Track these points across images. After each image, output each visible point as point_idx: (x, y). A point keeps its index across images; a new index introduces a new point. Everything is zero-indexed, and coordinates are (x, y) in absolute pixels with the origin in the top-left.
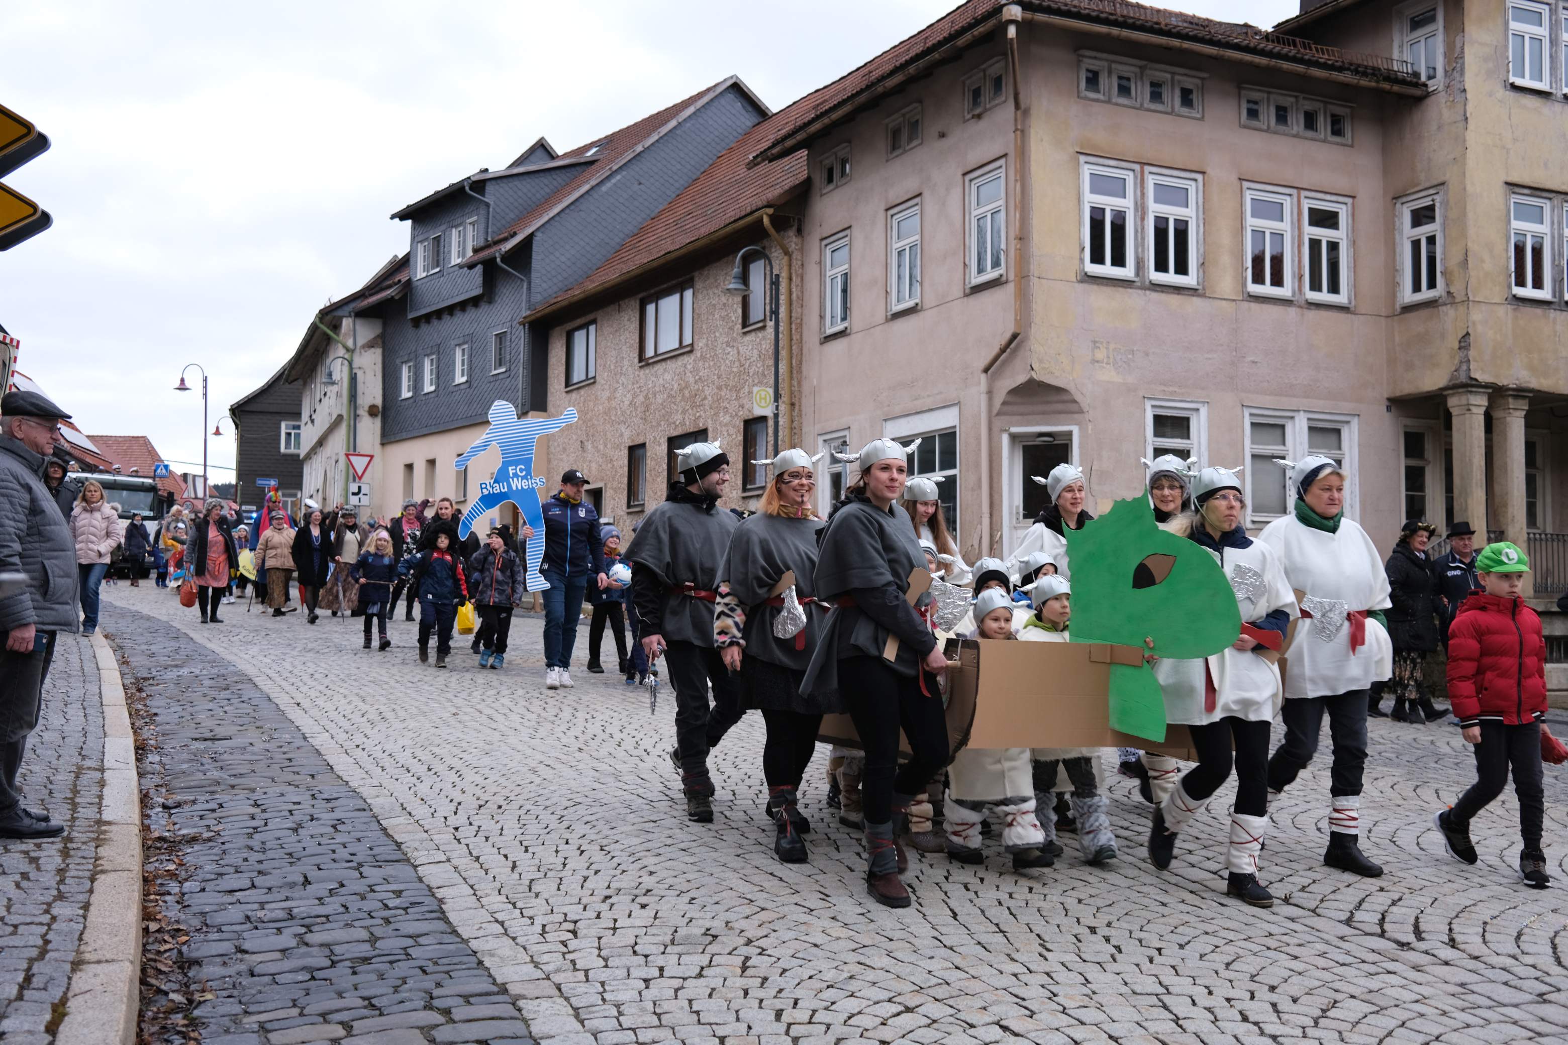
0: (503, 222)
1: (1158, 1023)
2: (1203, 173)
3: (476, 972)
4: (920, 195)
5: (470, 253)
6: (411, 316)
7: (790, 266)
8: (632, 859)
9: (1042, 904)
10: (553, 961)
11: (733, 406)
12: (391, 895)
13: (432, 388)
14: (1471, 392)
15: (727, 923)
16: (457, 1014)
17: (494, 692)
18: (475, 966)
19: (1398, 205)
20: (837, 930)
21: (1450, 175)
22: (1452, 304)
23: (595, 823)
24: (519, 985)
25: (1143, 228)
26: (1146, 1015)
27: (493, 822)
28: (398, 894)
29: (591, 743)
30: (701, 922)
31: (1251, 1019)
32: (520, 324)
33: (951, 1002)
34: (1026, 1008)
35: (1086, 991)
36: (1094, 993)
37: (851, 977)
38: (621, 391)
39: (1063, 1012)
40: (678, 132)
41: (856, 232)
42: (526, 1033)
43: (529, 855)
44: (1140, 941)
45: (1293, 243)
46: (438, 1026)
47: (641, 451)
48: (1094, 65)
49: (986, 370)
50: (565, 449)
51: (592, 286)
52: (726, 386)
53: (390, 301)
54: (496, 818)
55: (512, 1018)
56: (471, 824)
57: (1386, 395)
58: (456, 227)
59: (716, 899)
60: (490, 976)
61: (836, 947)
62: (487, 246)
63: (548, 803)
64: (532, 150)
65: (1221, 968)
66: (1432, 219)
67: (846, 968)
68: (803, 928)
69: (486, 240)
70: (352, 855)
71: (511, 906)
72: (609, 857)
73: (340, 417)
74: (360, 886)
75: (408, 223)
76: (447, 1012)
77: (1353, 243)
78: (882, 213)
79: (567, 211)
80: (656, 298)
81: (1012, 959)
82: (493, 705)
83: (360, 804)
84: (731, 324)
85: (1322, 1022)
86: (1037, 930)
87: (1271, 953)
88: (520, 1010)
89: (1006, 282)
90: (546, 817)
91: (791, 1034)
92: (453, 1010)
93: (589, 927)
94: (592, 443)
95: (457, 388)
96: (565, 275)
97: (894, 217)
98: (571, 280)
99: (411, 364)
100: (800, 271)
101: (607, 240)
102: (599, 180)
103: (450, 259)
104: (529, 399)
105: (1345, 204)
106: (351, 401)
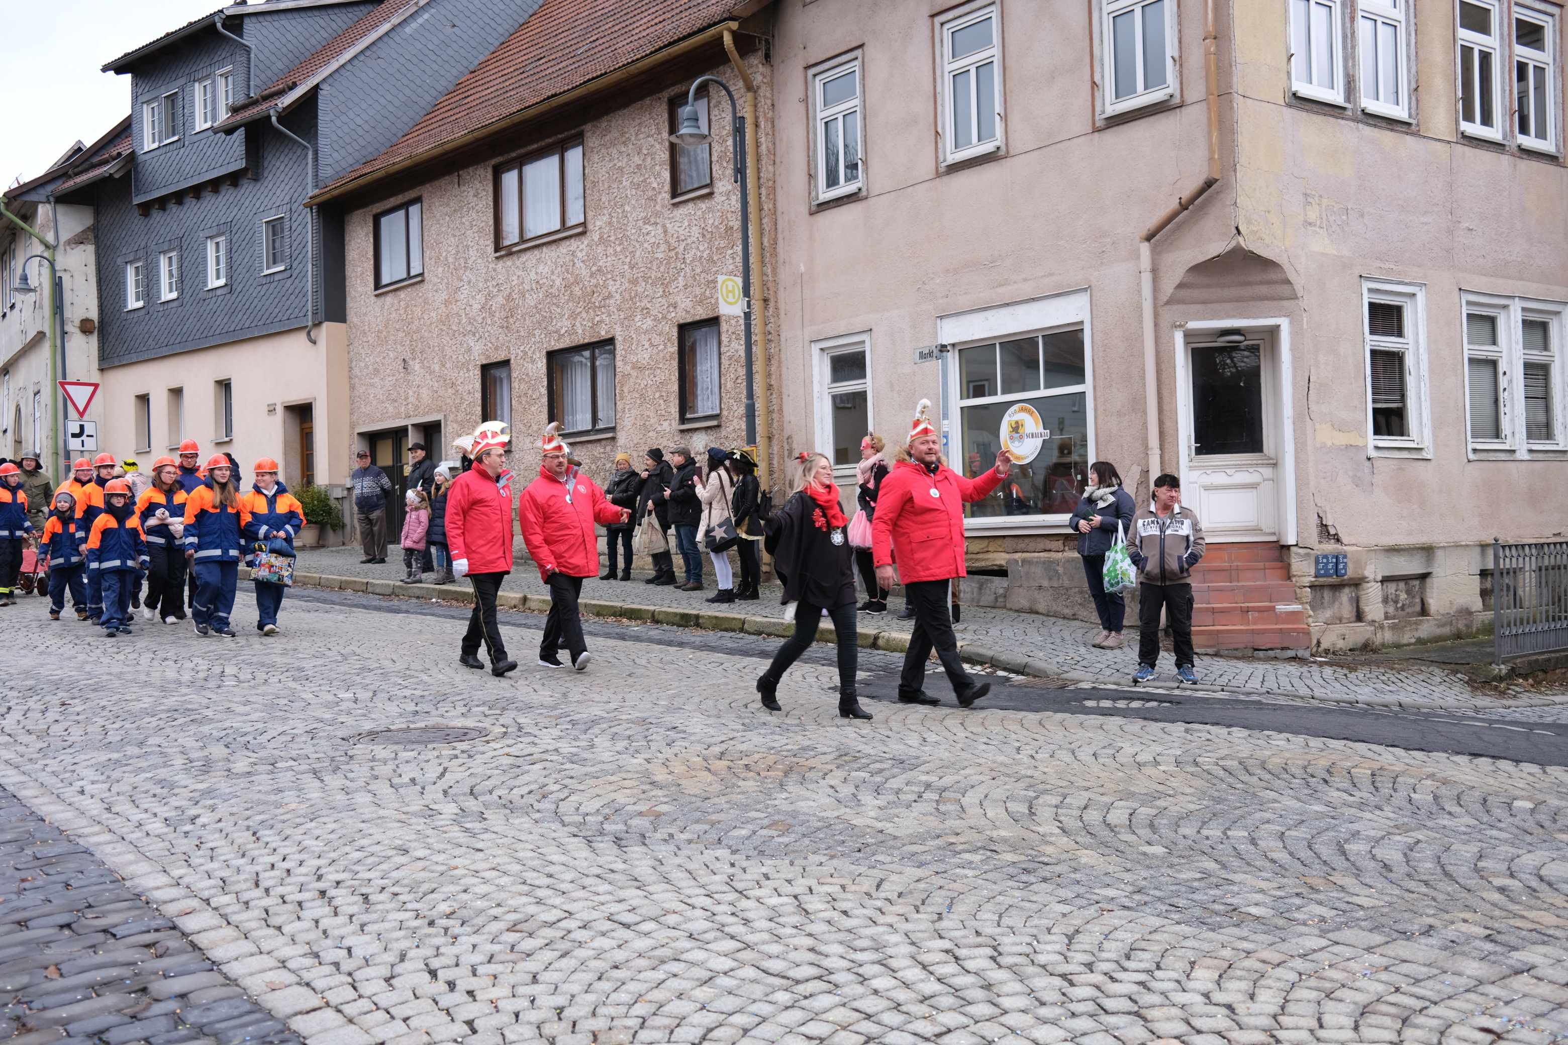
0: (269, 73)
5: (223, 116)
6: (136, 201)
7: (757, 106)
11: (658, 306)
13: (174, 295)
25: (1353, 34)
32: (305, 206)
38: (465, 291)
41: (872, 51)
45: (1501, 65)
47: (501, 373)
49: (1149, 238)
50: (377, 371)
52: (646, 279)
53: (108, 180)
58: (200, 80)
62: (254, 103)
69: (248, 95)
73: (41, 335)
75: (128, 77)
77: (1561, 70)
79: (362, 58)
80: (520, 163)
84: (650, 193)
89: (1182, 106)
94: (422, 362)
95: (210, 294)
96: (363, 143)
97: (946, 26)
98: (370, 149)
99: (140, 264)
100: (770, 115)
101: (414, 98)
102: (403, 18)
103: (193, 122)
104: (321, 305)
105: (1552, 15)
106: (55, 314)
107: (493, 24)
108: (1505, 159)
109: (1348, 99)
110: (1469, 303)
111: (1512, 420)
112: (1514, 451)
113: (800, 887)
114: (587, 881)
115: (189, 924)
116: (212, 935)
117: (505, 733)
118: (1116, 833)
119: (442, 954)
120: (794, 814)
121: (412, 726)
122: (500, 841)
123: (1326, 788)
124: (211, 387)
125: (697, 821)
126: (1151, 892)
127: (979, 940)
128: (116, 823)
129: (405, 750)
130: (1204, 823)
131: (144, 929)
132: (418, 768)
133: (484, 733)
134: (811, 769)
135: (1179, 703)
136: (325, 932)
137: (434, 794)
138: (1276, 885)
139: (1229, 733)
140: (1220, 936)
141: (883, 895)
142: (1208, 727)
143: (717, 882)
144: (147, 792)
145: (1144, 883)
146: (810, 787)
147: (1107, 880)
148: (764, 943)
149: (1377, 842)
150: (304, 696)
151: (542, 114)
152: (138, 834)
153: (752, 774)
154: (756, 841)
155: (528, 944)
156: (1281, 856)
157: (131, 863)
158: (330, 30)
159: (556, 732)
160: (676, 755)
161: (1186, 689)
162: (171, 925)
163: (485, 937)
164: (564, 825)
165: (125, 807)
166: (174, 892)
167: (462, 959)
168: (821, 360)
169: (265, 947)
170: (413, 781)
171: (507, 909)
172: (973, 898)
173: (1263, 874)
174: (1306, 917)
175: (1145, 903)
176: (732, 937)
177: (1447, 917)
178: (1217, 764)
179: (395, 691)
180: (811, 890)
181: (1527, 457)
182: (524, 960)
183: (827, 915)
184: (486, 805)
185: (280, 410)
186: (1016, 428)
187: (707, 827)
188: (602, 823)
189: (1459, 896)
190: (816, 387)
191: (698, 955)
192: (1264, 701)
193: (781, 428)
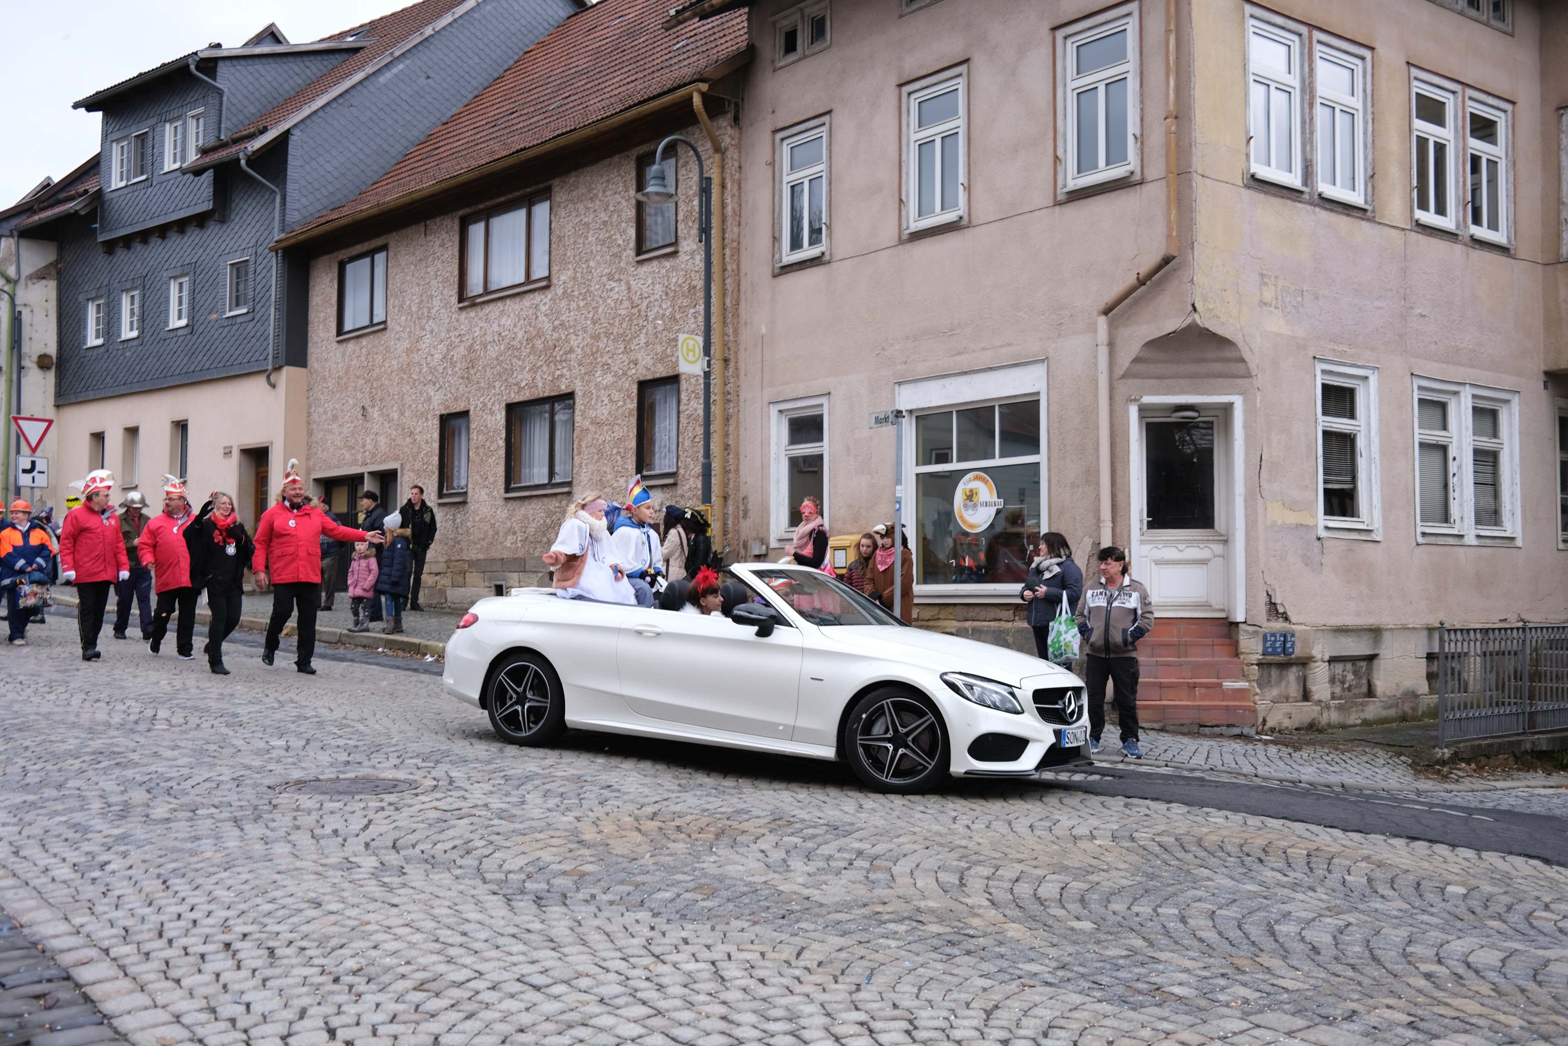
0: (241, 117)
2: (1372, 49)
4: (967, 61)
5: (192, 157)
6: (101, 238)
7: (722, 168)
11: (619, 363)
13: (135, 334)
19: (1565, 118)
25: (1311, 119)
32: (271, 250)
38: (427, 340)
41: (839, 117)
45: (1457, 158)
47: (461, 422)
49: (1106, 312)
50: (335, 418)
51: (388, 198)
52: (608, 335)
53: (72, 216)
57: (1543, 368)
58: (171, 121)
62: (223, 145)
69: (219, 138)
75: (99, 114)
77: (1513, 164)
78: (891, 93)
79: (334, 105)
80: (487, 215)
84: (615, 250)
89: (1142, 183)
94: (381, 409)
95: (171, 335)
96: (332, 189)
97: (913, 96)
98: (339, 196)
99: (101, 301)
100: (737, 176)
101: (386, 147)
102: (377, 67)
103: (163, 162)
104: (282, 349)
105: (1505, 111)
106: (13, 348)
107: (467, 77)
108: (1458, 249)
109: (1305, 183)
110: (1420, 388)
111: (1461, 505)
112: (1462, 536)
113: (718, 953)
114: (501, 941)
115: (84, 975)
116: (107, 987)
117: (436, 786)
118: (1046, 907)
119: (344, 1013)
120: (721, 879)
121: (342, 776)
122: (416, 897)
123: (1262, 868)
124: (167, 428)
125: (622, 882)
126: (1076, 969)
127: (896, 1012)
128: (21, 867)
129: (331, 800)
130: (1135, 899)
131: (36, 979)
132: (342, 820)
133: (413, 786)
134: (743, 832)
135: (1121, 777)
136: (225, 986)
137: (355, 846)
138: (1201, 965)
139: (1168, 809)
140: (1140, 1017)
141: (802, 964)
142: (1148, 802)
143: (634, 945)
144: (58, 836)
145: (1069, 959)
146: (741, 850)
147: (1032, 954)
148: (676, 1009)
149: (1308, 923)
150: (235, 742)
151: (511, 167)
152: (44, 880)
153: (682, 836)
154: (679, 903)
155: (434, 1004)
156: (1210, 935)
157: (32, 909)
158: (304, 77)
159: (487, 787)
160: (607, 814)
161: (1130, 763)
162: (64, 975)
163: (390, 995)
164: (485, 883)
165: (33, 851)
166: (72, 941)
167: (364, 1019)
168: (779, 422)
169: (161, 1000)
170: (335, 832)
171: (415, 967)
172: (894, 970)
173: (1191, 953)
174: (1229, 998)
175: (1068, 980)
176: (644, 1003)
177: (1371, 1002)
178: (1153, 840)
179: (329, 740)
180: (729, 956)
181: (1475, 542)
182: (426, 1020)
183: (743, 983)
184: (407, 860)
185: (236, 453)
186: (971, 496)
187: (630, 888)
188: (524, 881)
189: (1384, 981)
190: (773, 448)
191: (607, 1021)
192: (1207, 778)
193: (737, 488)
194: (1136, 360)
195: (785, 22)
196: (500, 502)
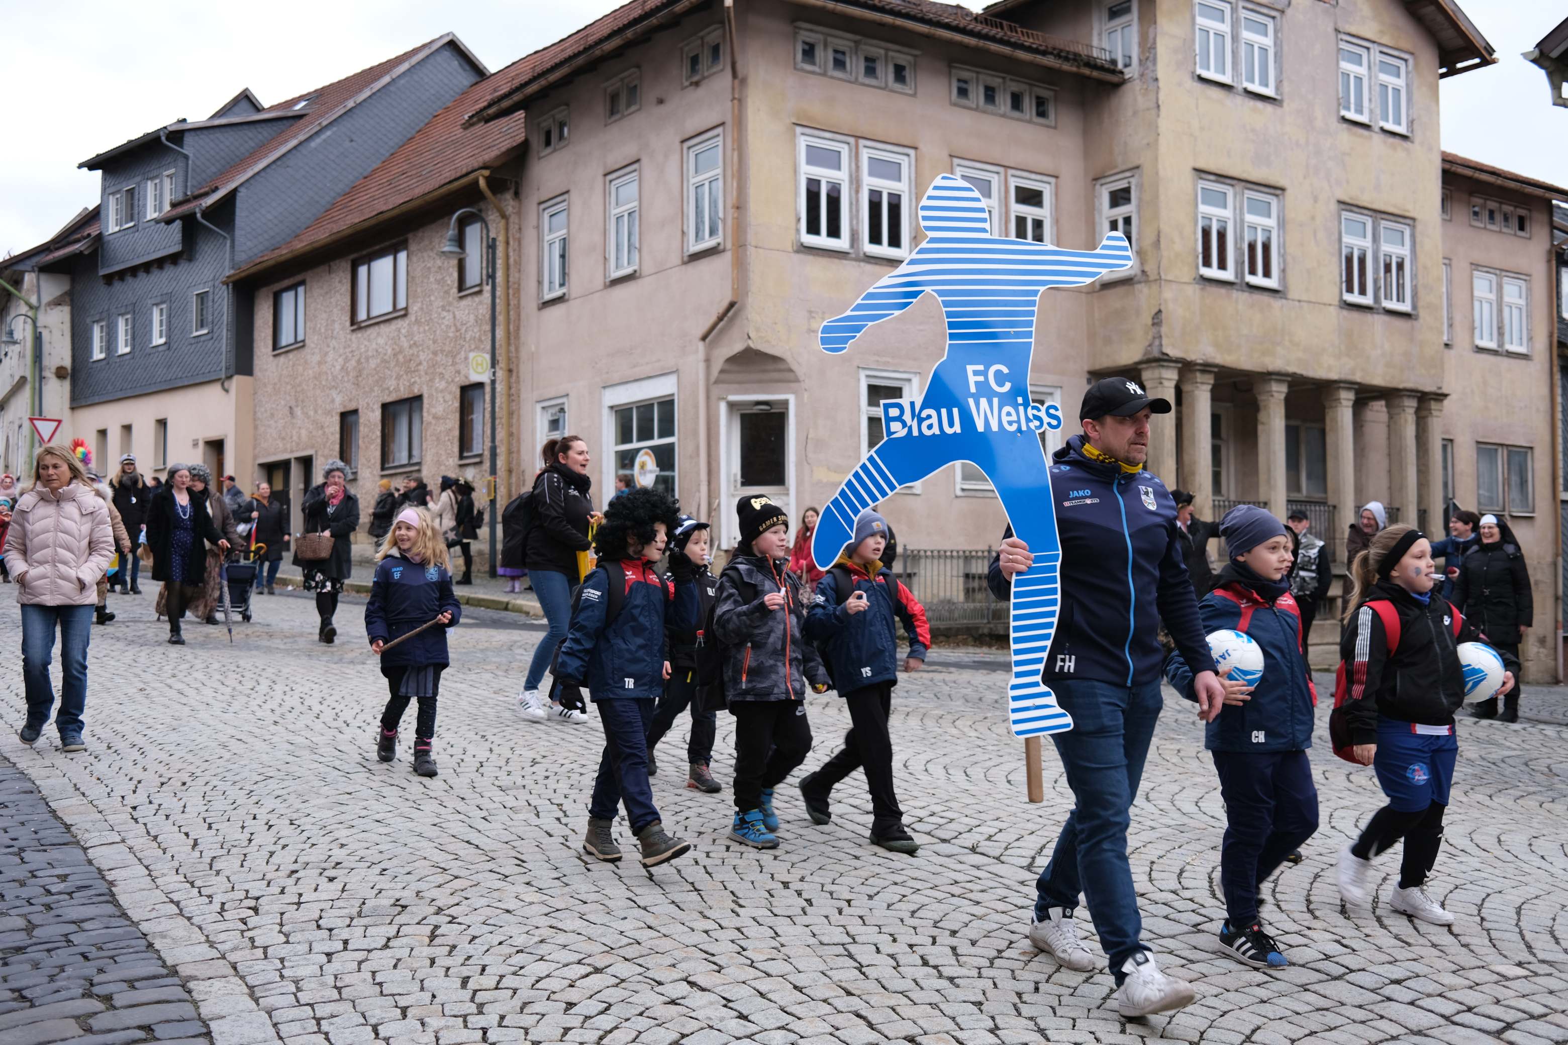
0: (204, 175)
1: (841, 971)
2: (916, 148)
3: (144, 955)
4: (638, 161)
5: (167, 207)
6: (102, 272)
7: (507, 229)
8: (323, 832)
9: (737, 862)
10: (230, 939)
11: (449, 373)
12: (56, 880)
13: (128, 350)
14: (1163, 366)
15: (418, 893)
16: (118, 1001)
17: (187, 666)
18: (144, 949)
19: (1098, 187)
20: (530, 895)
21: (1144, 159)
22: (1147, 281)
23: (286, 797)
24: (191, 966)
25: (857, 201)
26: (832, 965)
27: (176, 799)
28: (63, 878)
29: (288, 715)
30: (391, 892)
31: (931, 963)
32: (224, 283)
33: (640, 961)
34: (715, 963)
35: (775, 944)
36: (782, 945)
37: (542, 941)
38: (331, 356)
39: (751, 966)
40: (392, 88)
41: (574, 196)
42: (195, 1015)
43: (213, 832)
44: (831, 893)
45: (1000, 219)
46: (96, 1013)
47: (352, 418)
48: (811, 37)
49: (704, 338)
50: (272, 415)
51: (300, 245)
52: (442, 351)
53: (79, 255)
54: (179, 795)
55: (180, 1001)
56: (150, 802)
57: (1086, 368)
58: (152, 179)
59: (408, 869)
60: (160, 958)
61: (527, 911)
62: (187, 200)
63: (237, 778)
64: (236, 102)
65: (906, 915)
66: (1128, 200)
67: (537, 932)
68: (496, 895)
69: (186, 194)
70: (13, 839)
71: (188, 885)
72: (299, 831)
73: (23, 380)
74: (21, 872)
75: (99, 173)
76: (107, 999)
77: (1057, 221)
78: (600, 179)
79: (274, 166)
80: (369, 259)
81: (705, 917)
82: (185, 679)
83: (29, 785)
84: (446, 288)
85: (997, 962)
86: (731, 887)
87: (955, 900)
88: (189, 992)
89: (724, 251)
90: (233, 792)
91: (477, 1000)
92: (115, 996)
93: (272, 902)
94: (302, 409)
95: (154, 350)
96: (272, 234)
97: (613, 183)
98: (278, 239)
99: (103, 323)
100: (518, 236)
101: (317, 198)
102: (308, 135)
103: (145, 213)
104: (233, 362)
105: (1049, 183)
106: (35, 362)
109: (852, 246)
124: (152, 425)
151: (377, 225)
158: (257, 141)
168: (543, 416)
185: (201, 444)
186: (643, 466)
190: (538, 435)
193: (519, 464)
194: (722, 371)
195: (545, 125)
196: (377, 478)
